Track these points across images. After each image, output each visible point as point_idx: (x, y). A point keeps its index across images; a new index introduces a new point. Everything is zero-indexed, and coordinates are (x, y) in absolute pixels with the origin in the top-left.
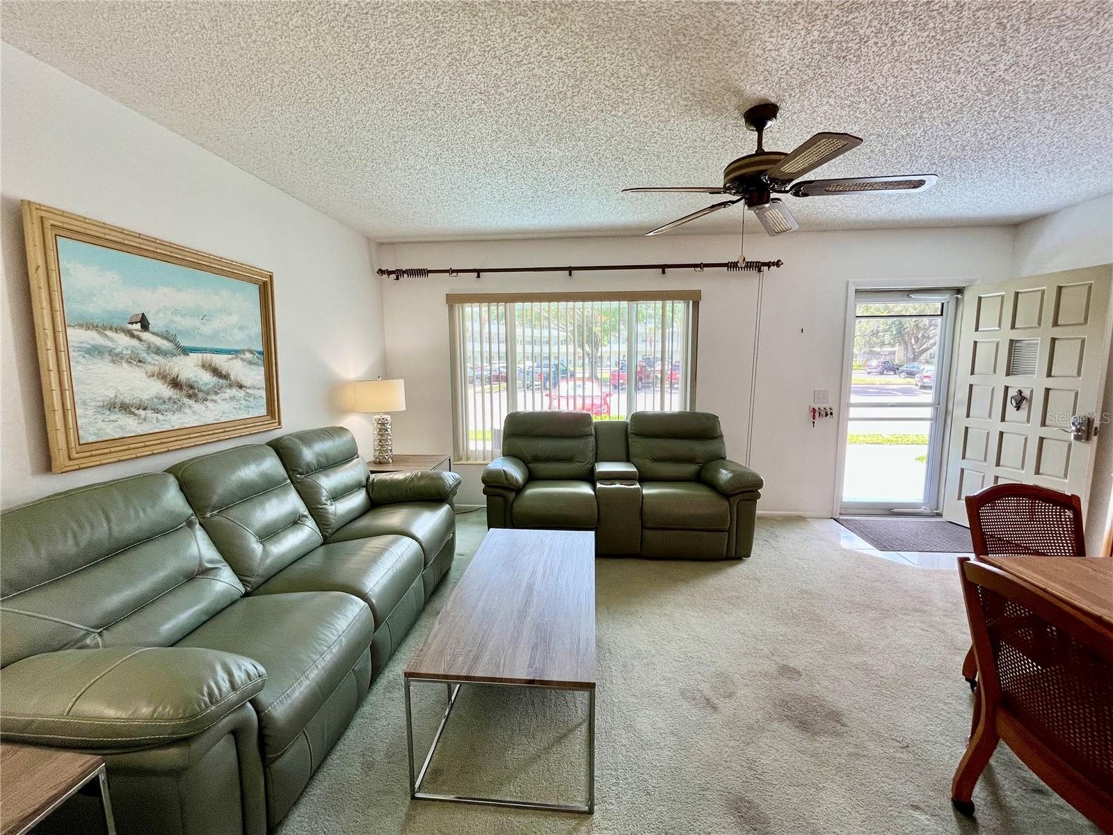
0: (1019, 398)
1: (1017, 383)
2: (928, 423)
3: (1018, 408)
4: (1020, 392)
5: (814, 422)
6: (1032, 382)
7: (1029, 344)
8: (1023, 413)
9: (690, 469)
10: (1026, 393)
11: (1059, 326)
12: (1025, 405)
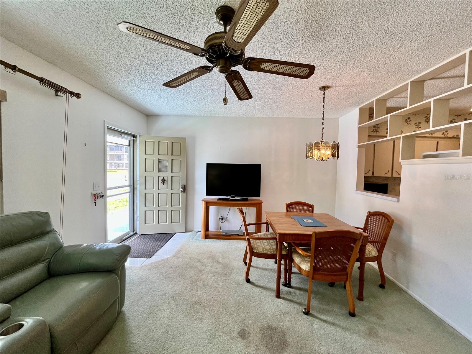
0: (164, 180)
1: (162, 175)
2: (128, 194)
3: (163, 184)
4: (163, 178)
5: (95, 203)
6: (167, 175)
7: (164, 161)
8: (165, 185)
9: (38, 269)
10: (165, 178)
11: (173, 155)
12: (165, 183)
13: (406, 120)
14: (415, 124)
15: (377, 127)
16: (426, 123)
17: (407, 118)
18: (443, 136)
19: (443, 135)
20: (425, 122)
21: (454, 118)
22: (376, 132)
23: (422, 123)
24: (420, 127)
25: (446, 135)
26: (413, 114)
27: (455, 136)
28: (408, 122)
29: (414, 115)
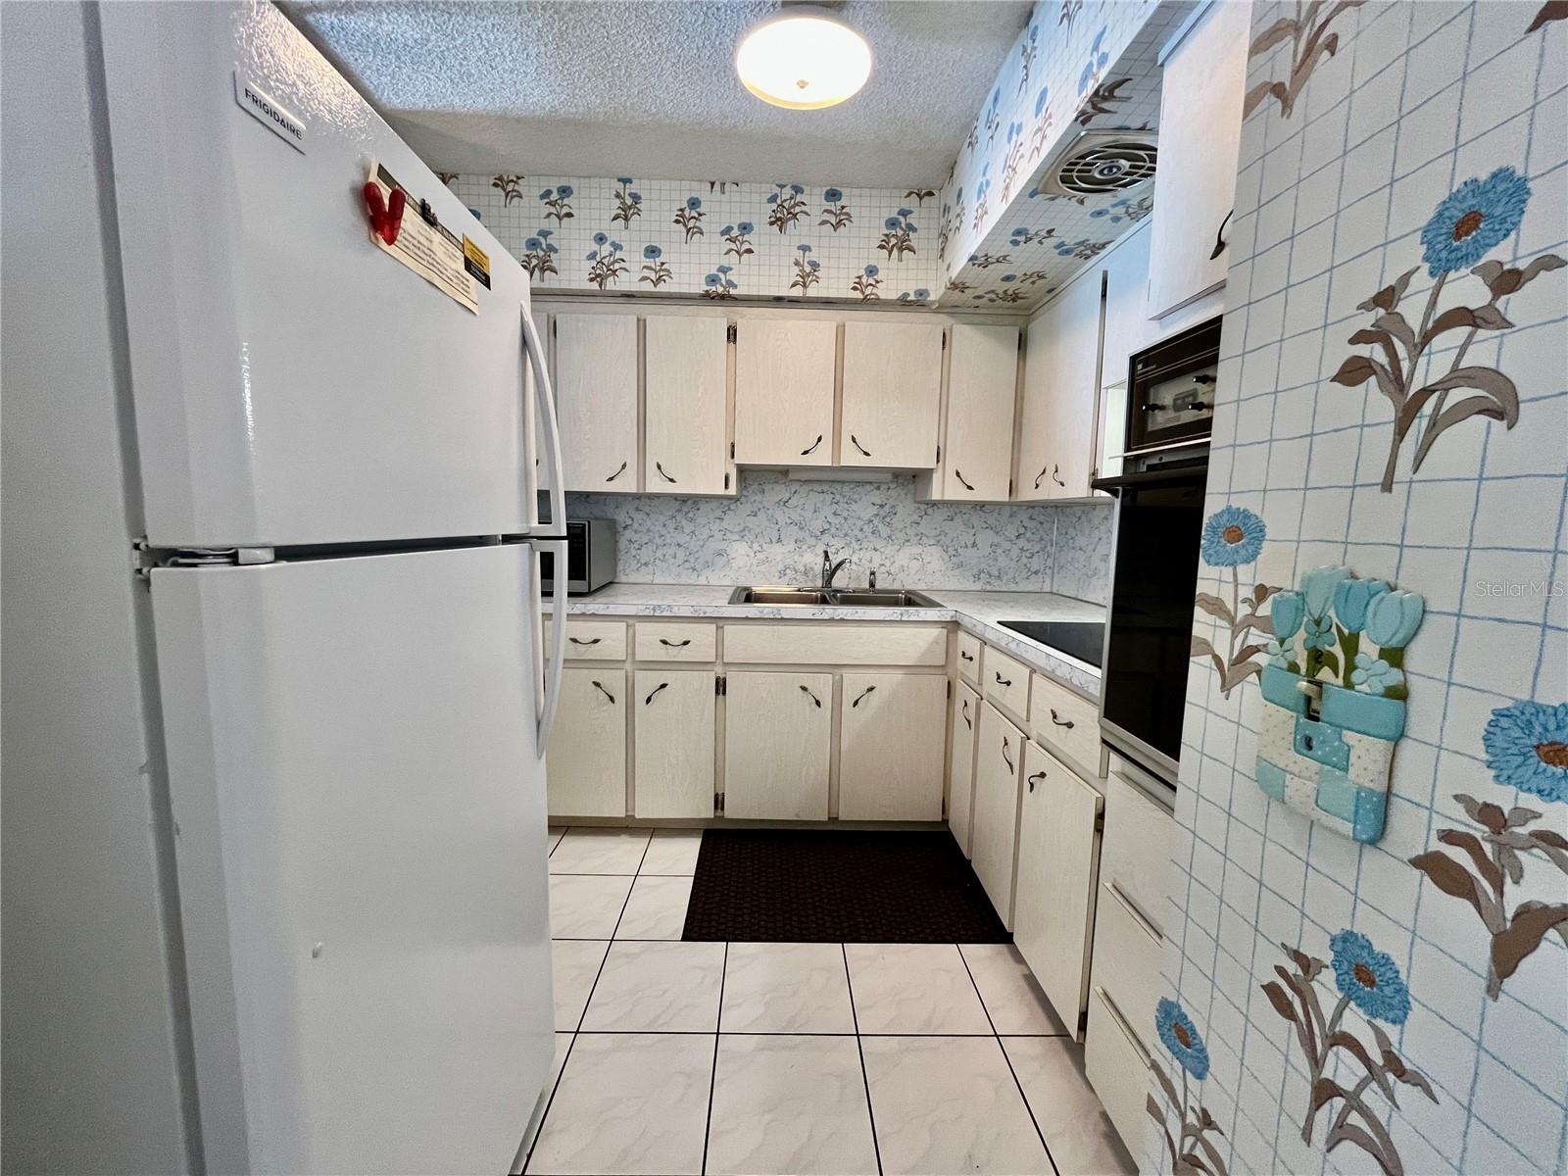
13: (682, 210)
14: (723, 233)
15: (544, 247)
16: (775, 228)
17: (685, 205)
18: (858, 295)
19: (854, 289)
20: (772, 223)
21: (905, 204)
22: (543, 270)
23: (756, 227)
24: (746, 246)
25: (869, 290)
26: (713, 184)
27: (912, 297)
28: (691, 223)
29: (717, 186)
